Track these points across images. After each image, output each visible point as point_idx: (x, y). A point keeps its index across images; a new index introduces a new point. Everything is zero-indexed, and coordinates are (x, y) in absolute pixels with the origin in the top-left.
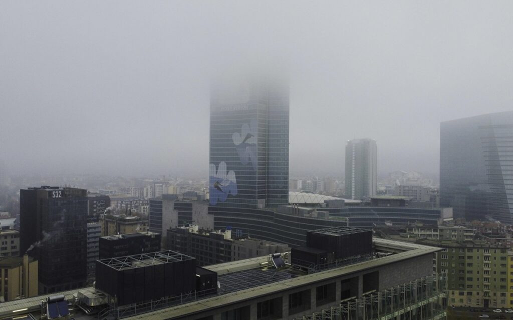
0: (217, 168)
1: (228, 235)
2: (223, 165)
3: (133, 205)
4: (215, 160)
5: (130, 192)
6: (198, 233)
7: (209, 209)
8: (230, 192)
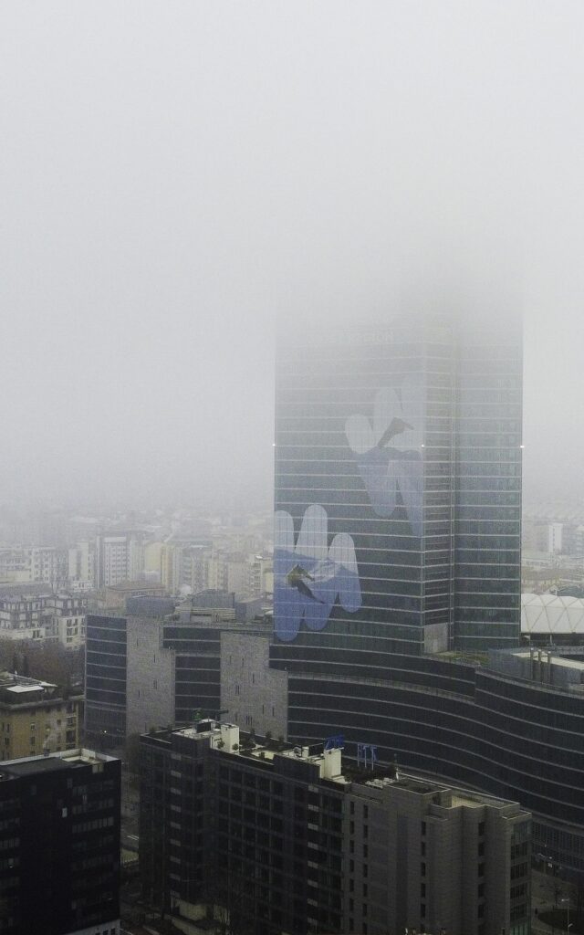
0: (297, 525)
1: (331, 764)
2: (316, 517)
3: (35, 616)
4: (291, 499)
5: (26, 565)
6: (237, 753)
7: (273, 652)
8: (337, 601)
